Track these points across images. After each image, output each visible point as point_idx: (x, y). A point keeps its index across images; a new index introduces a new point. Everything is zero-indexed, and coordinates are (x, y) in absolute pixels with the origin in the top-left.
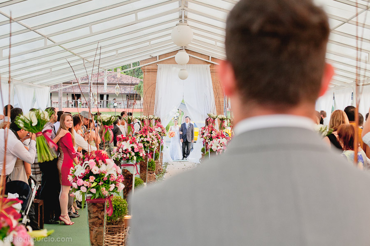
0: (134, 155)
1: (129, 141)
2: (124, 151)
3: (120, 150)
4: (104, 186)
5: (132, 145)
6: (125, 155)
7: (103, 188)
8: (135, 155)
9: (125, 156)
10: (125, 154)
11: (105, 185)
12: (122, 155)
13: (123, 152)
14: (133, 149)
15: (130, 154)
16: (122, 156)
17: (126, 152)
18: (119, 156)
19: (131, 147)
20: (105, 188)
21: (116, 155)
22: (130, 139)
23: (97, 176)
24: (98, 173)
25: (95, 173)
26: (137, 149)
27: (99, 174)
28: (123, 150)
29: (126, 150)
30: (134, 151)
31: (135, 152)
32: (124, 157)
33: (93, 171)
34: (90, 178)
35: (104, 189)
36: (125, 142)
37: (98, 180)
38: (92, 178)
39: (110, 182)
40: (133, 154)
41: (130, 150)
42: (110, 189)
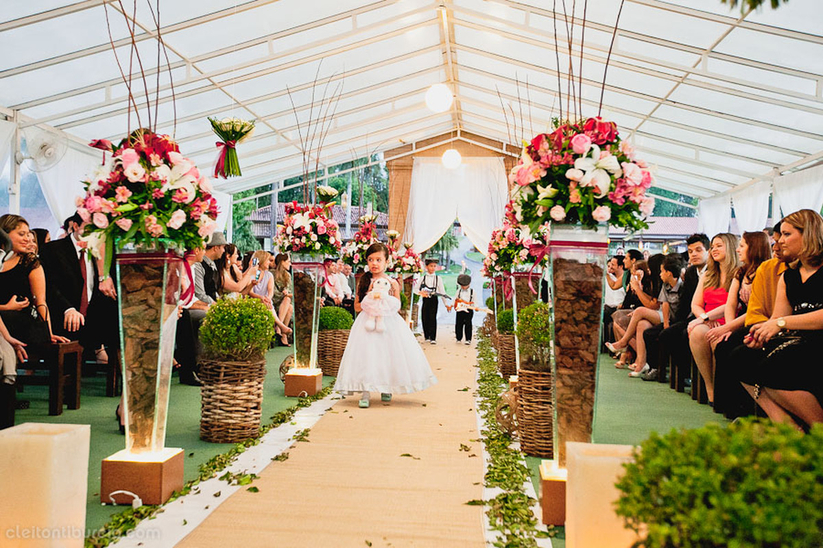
0: (316, 239)
1: (307, 214)
2: (295, 232)
3: (289, 230)
4: (155, 213)
5: (312, 221)
6: (298, 239)
7: (151, 217)
8: (318, 241)
9: (297, 241)
10: (298, 237)
11: (159, 213)
12: (292, 239)
13: (293, 234)
14: (314, 228)
15: (307, 237)
16: (291, 241)
17: (299, 232)
18: (286, 241)
19: (311, 224)
20: (159, 218)
21: (281, 240)
22: (310, 210)
23: (137, 188)
24: (143, 181)
25: (133, 179)
26: (322, 227)
27: (144, 183)
28: (294, 230)
29: (299, 229)
30: (316, 232)
31: (320, 234)
32: (296, 244)
33: (128, 173)
34: (117, 191)
35: (154, 218)
36: (300, 214)
37: (140, 199)
38: (123, 193)
39: (174, 206)
40: (314, 237)
41: (308, 229)
42: (171, 221)
